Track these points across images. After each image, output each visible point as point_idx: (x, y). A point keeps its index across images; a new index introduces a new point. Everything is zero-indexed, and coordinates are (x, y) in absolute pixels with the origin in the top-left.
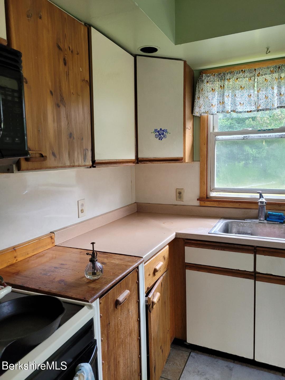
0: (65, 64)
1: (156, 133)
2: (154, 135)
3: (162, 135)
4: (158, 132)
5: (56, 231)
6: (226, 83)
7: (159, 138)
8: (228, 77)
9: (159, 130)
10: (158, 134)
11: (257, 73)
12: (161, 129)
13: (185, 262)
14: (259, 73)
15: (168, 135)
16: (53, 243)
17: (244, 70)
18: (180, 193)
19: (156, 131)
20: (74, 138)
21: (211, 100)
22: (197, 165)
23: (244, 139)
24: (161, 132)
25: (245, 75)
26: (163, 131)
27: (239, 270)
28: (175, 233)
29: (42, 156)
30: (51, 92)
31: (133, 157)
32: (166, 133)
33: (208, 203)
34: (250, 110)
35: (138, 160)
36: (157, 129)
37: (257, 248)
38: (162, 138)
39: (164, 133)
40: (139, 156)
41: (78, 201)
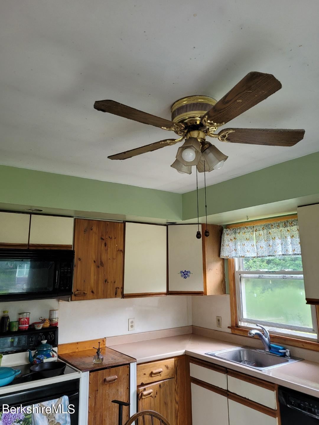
0: (105, 246)
1: (181, 273)
2: (180, 275)
3: (186, 275)
4: (183, 273)
5: (107, 337)
6: (238, 235)
7: (184, 277)
8: (238, 232)
9: (184, 271)
10: (183, 274)
11: (255, 229)
12: (185, 271)
13: (190, 376)
14: (256, 230)
15: (190, 275)
16: (104, 345)
17: (247, 227)
18: (219, 320)
19: (181, 272)
20: (108, 282)
21: (231, 247)
22: (227, 297)
23: (259, 278)
24: (185, 273)
25: (249, 230)
26: (187, 272)
27: (218, 387)
28: (184, 351)
29: (84, 293)
30: (95, 262)
31: (165, 291)
32: (189, 273)
33: (237, 332)
34: (254, 256)
35: (169, 293)
36: (182, 271)
37: (228, 370)
38: (186, 277)
39: (188, 273)
40: (170, 290)
41: (129, 319)
